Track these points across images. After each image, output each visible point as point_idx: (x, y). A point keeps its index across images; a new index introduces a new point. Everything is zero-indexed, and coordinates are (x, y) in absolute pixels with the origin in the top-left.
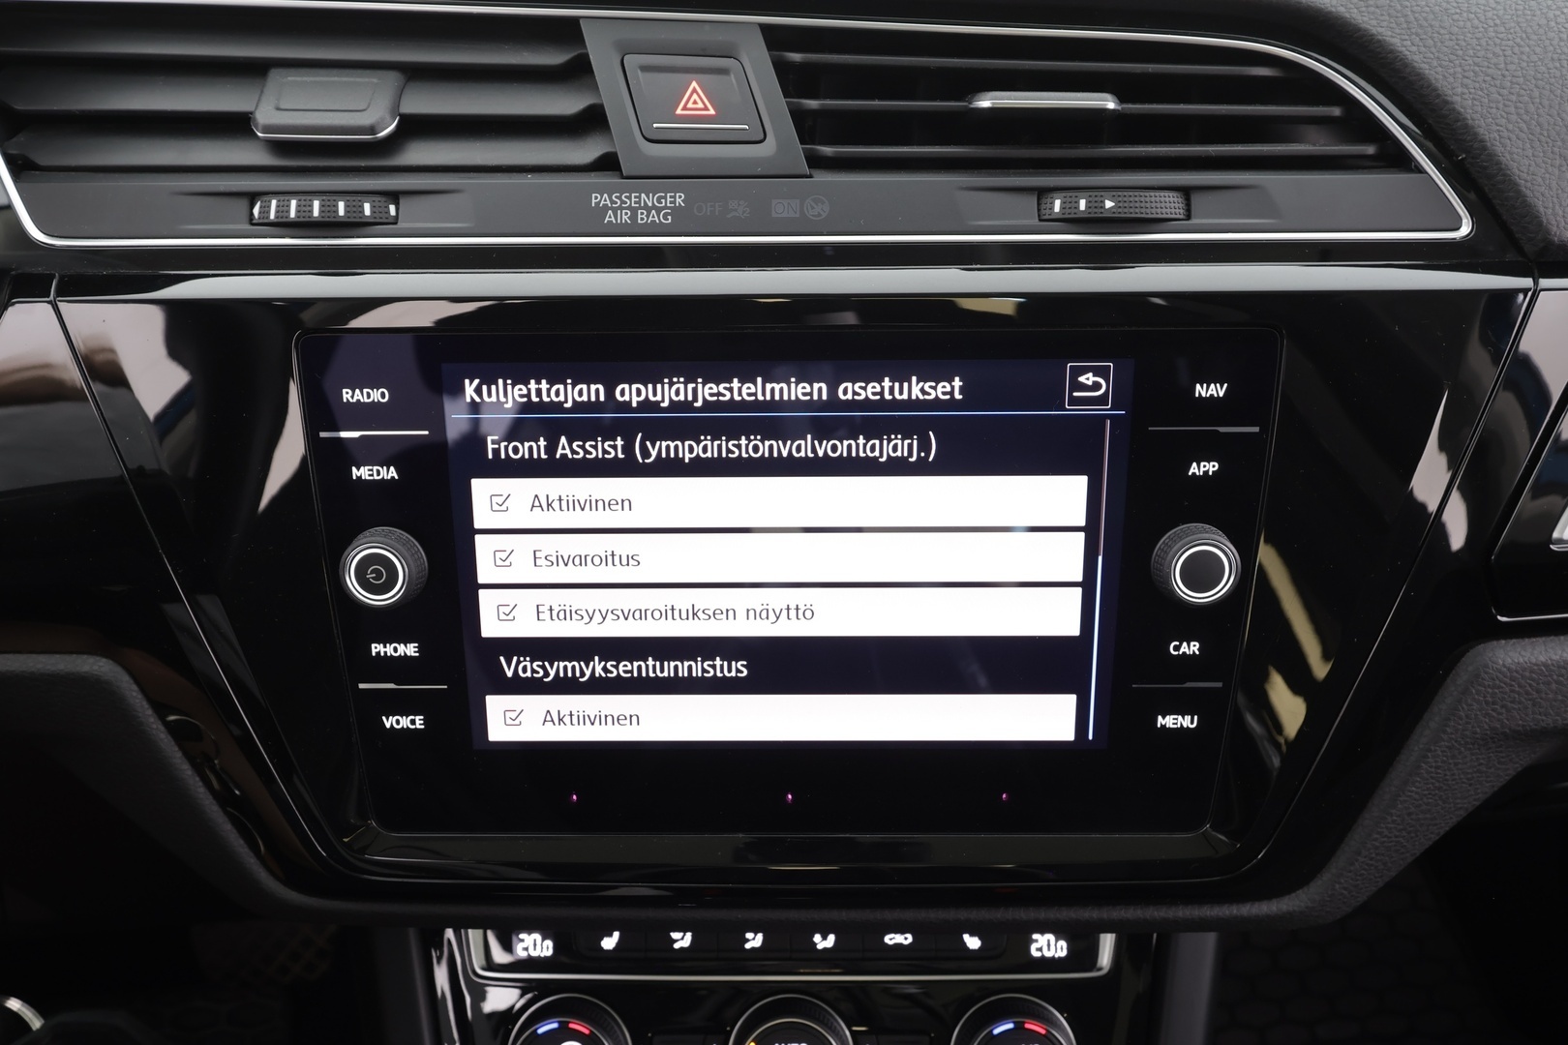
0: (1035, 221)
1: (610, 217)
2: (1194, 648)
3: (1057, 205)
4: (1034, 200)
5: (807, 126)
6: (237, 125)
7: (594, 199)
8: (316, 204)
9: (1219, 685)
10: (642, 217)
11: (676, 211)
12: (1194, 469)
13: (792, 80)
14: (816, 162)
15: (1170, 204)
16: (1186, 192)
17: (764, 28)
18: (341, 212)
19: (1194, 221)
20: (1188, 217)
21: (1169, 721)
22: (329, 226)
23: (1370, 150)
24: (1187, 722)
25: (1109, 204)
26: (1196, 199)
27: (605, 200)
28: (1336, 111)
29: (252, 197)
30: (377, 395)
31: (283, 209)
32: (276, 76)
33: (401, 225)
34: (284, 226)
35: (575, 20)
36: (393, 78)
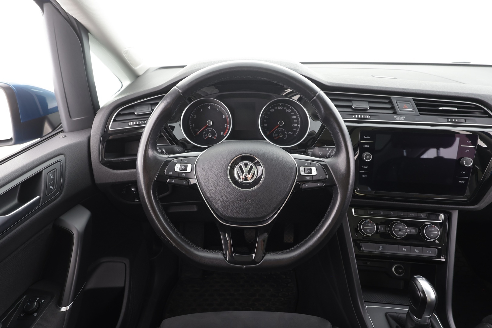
0: (447, 122)
1: (396, 119)
2: (465, 173)
3: (450, 120)
4: (447, 119)
5: (419, 110)
6: (350, 107)
7: (394, 117)
8: (360, 116)
9: (468, 177)
10: (400, 119)
11: (404, 119)
12: (466, 151)
13: (417, 105)
14: (420, 114)
15: (463, 121)
16: (465, 119)
17: (413, 99)
18: (362, 117)
19: (466, 123)
20: (465, 122)
21: (461, 182)
22: (361, 118)
23: (487, 116)
24: (463, 182)
25: (457, 120)
26: (467, 120)
27: (396, 117)
28: (483, 111)
29: (353, 115)
30: (368, 137)
31: (358, 116)
32: (353, 102)
33: (371, 119)
34: (358, 118)
35: (390, 97)
36: (368, 102)
